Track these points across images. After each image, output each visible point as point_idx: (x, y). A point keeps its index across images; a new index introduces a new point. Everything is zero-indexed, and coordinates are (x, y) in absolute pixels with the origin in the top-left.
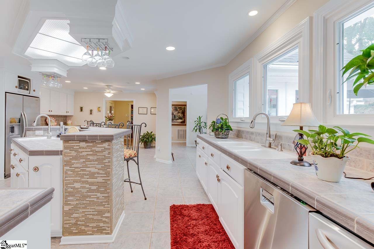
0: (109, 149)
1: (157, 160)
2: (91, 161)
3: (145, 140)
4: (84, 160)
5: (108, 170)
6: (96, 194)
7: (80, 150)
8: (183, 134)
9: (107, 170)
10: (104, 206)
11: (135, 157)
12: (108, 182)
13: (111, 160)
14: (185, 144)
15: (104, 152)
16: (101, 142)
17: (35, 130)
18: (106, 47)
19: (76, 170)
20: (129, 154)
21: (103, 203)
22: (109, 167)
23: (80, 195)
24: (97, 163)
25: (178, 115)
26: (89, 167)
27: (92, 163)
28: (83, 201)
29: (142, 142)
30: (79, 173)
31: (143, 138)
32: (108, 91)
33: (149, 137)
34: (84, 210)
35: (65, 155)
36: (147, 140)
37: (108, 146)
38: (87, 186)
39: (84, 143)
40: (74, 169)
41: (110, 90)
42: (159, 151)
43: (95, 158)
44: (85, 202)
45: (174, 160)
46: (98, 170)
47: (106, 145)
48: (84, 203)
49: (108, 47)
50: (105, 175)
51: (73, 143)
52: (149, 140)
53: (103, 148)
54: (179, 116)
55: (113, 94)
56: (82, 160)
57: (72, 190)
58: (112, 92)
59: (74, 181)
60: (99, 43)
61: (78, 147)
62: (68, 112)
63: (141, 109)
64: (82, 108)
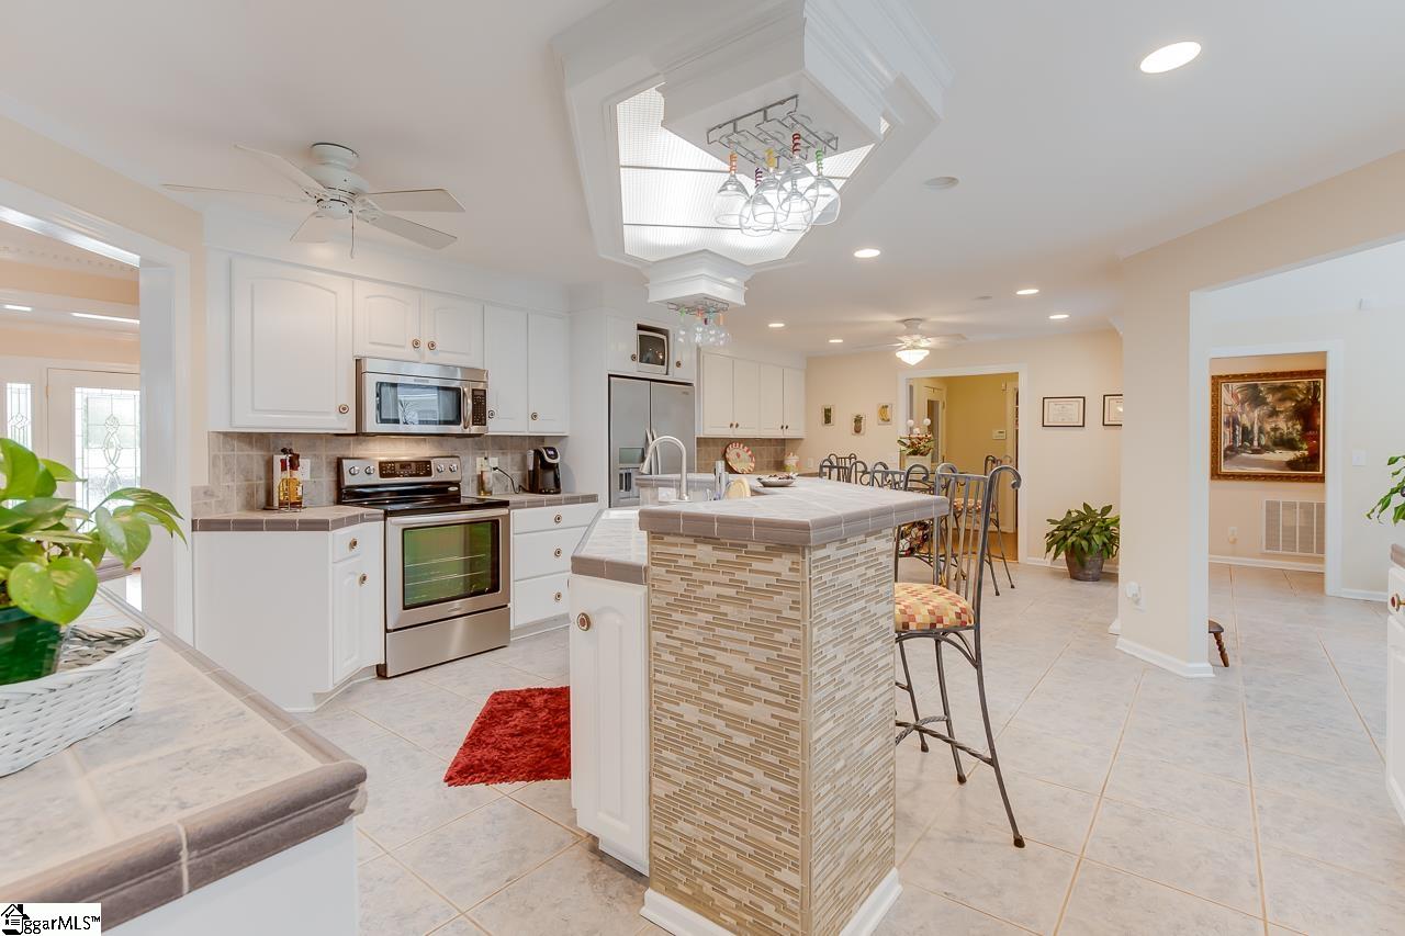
0: (793, 585)
1: (1123, 644)
2: (733, 628)
3: (1069, 541)
4: (709, 618)
5: (792, 678)
6: (750, 769)
7: (697, 575)
8: (1307, 530)
9: (787, 677)
10: (777, 830)
11: (964, 626)
12: (795, 735)
13: (805, 634)
14: (1315, 581)
15: (776, 597)
16: (763, 550)
17: (658, 486)
18: (797, 137)
19: (686, 650)
20: (931, 613)
21: (776, 820)
22: (793, 665)
23: (696, 754)
24: (750, 637)
25: (1268, 427)
26: (725, 650)
27: (735, 634)
28: (707, 780)
29: (1057, 549)
30: (695, 664)
31: (1063, 533)
32: (908, 341)
33: (1094, 531)
34: (711, 820)
35: (653, 586)
36: (1084, 543)
37: (790, 570)
38: (720, 725)
39: (710, 547)
40: (678, 643)
41: (917, 337)
42: (1137, 602)
43: (745, 615)
44: (712, 787)
45: (1226, 664)
46: (756, 669)
47: (782, 564)
48: (709, 792)
49: (803, 133)
50: (781, 700)
51: (676, 545)
52: (1090, 544)
53: (772, 580)
54: (1275, 429)
55: (927, 352)
56: (704, 617)
57: (673, 724)
58: (924, 343)
59: (681, 694)
60: (765, 126)
61: (689, 563)
62: (787, 427)
63: (1056, 404)
64: (830, 412)
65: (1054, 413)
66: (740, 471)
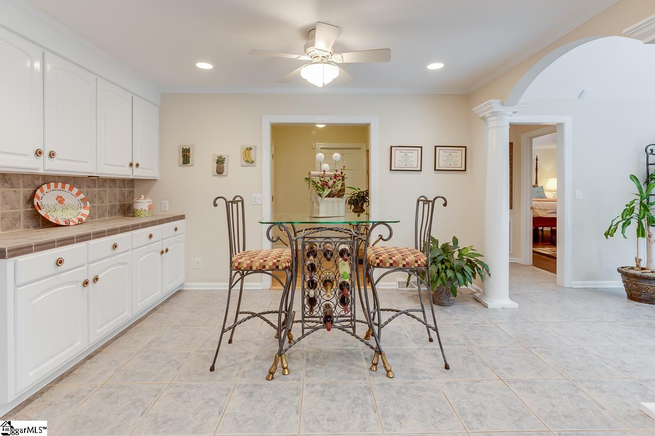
62: (137, 165)
63: (400, 152)
64: (189, 153)
65: (400, 159)
66: (62, 223)
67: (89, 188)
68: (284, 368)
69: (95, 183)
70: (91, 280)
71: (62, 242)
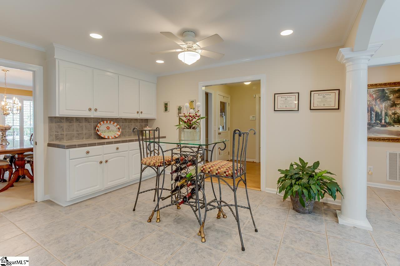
25: (390, 113)
29: (285, 194)
31: (289, 181)
36: (305, 191)
52: (309, 192)
54: (394, 114)
62: (141, 112)
63: (282, 97)
64: (167, 105)
65: (281, 103)
66: (106, 137)
67: (123, 123)
68: (158, 219)
69: (126, 121)
70: (104, 162)
71: (90, 145)
